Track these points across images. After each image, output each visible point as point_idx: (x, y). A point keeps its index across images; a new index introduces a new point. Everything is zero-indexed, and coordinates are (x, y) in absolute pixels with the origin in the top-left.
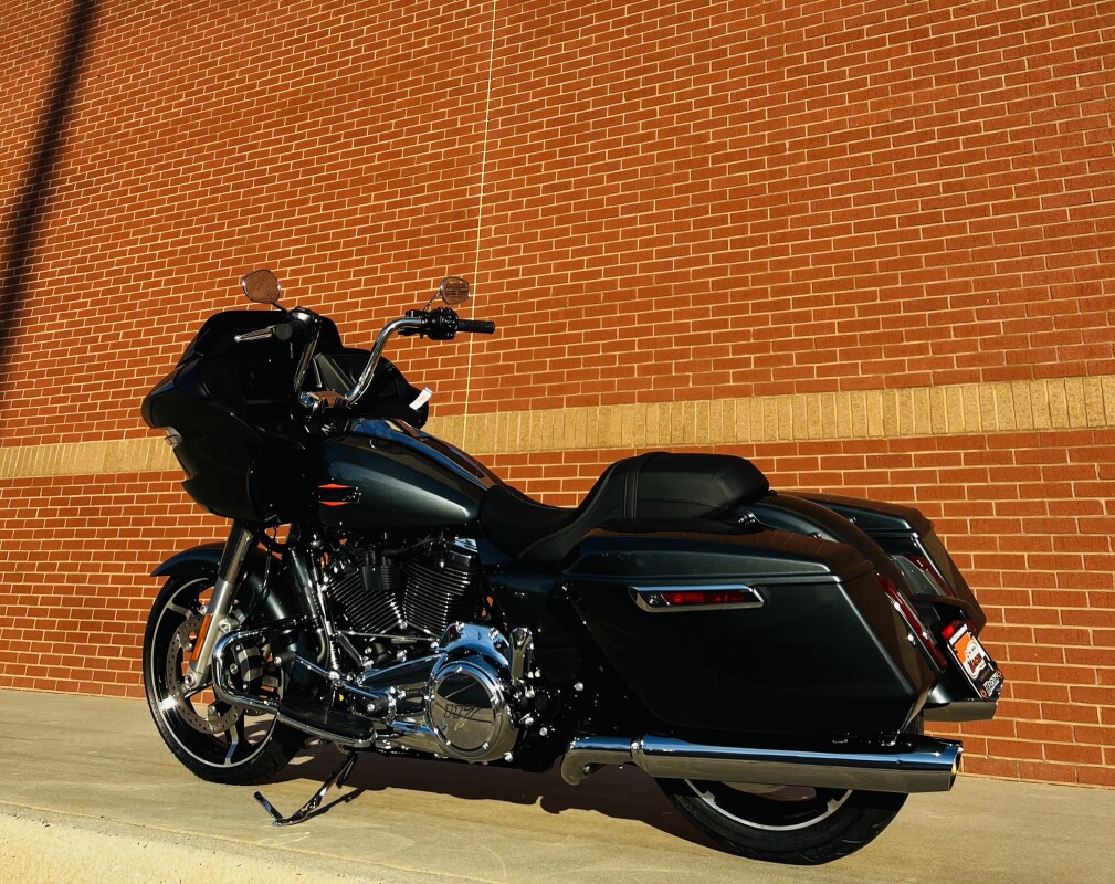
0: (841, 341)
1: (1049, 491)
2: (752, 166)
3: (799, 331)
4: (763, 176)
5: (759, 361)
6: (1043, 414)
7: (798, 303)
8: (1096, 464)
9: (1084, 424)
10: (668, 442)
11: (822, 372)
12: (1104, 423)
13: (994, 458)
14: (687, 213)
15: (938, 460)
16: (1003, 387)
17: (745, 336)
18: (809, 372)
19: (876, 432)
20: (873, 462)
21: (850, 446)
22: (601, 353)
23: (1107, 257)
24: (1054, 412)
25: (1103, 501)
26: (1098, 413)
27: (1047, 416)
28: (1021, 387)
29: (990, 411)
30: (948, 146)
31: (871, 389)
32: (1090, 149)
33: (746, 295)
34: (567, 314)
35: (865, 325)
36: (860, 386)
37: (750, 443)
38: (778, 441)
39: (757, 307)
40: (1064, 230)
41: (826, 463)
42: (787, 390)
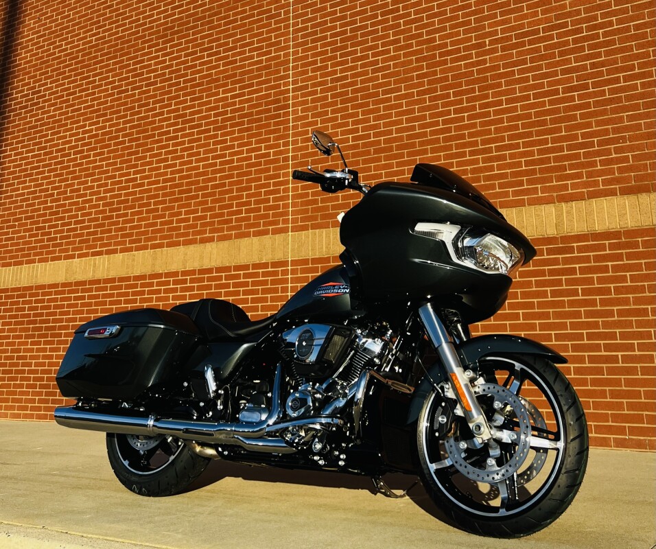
0: (526, 173)
2: (465, 58)
3: (499, 168)
4: (472, 64)
7: (498, 149)
11: (515, 194)
13: (628, 245)
14: (424, 92)
15: (592, 248)
16: (633, 198)
18: (507, 194)
19: (551, 231)
20: (550, 252)
28: (644, 198)
29: (624, 214)
30: (593, 37)
31: (547, 204)
33: (464, 145)
35: (542, 161)
36: (540, 202)
39: (472, 153)
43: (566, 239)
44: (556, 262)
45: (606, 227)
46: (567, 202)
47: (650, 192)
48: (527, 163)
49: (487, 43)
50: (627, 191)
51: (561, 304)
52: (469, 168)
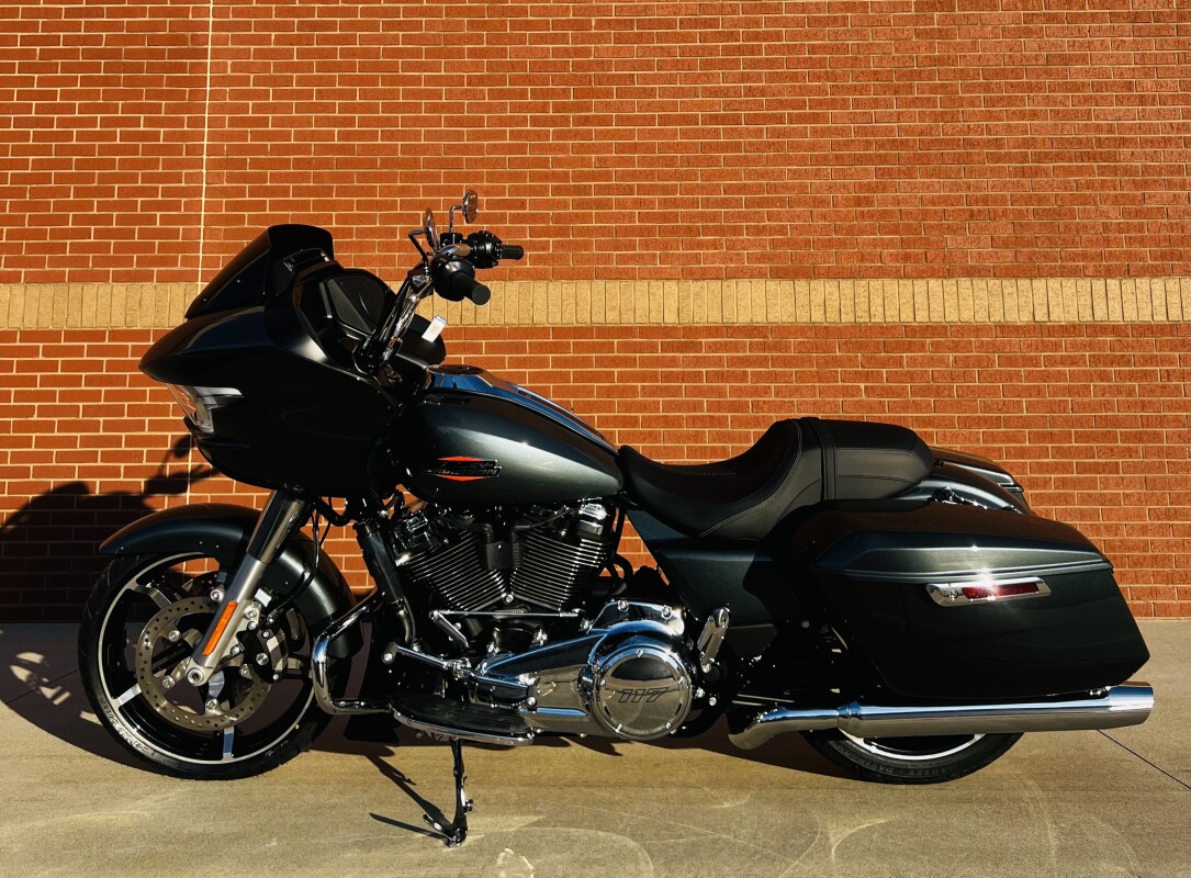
0: (641, 231)
1: (819, 377)
2: (554, 39)
3: (599, 218)
4: (567, 52)
5: (557, 245)
6: (819, 310)
7: (600, 190)
8: (859, 355)
9: (853, 320)
10: (458, 322)
11: (622, 259)
12: (868, 320)
13: (776, 347)
14: (481, 81)
15: (726, 347)
16: (786, 285)
17: (544, 218)
18: (608, 259)
19: (671, 319)
20: (666, 347)
21: (646, 331)
22: (378, 225)
23: (882, 175)
24: (828, 309)
25: (862, 386)
26: (864, 311)
27: (822, 312)
28: (802, 285)
29: (775, 305)
30: (752, 50)
31: (667, 279)
32: (876, 73)
33: (546, 177)
34: (335, 178)
35: (665, 218)
36: (657, 275)
37: (547, 325)
38: (575, 325)
39: (557, 191)
40: (848, 144)
41: (623, 347)
42: (587, 276)
43: (691, 331)
44: (673, 362)
45: (749, 320)
46: (696, 280)
47: (811, 279)
48: (642, 217)
49: (593, 24)
50: (778, 274)
51: (676, 422)
52: (551, 212)
